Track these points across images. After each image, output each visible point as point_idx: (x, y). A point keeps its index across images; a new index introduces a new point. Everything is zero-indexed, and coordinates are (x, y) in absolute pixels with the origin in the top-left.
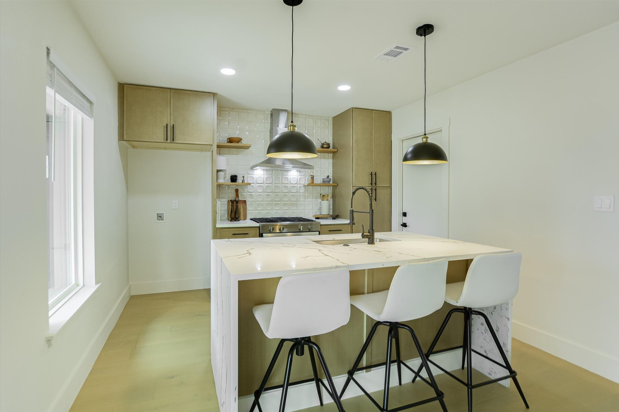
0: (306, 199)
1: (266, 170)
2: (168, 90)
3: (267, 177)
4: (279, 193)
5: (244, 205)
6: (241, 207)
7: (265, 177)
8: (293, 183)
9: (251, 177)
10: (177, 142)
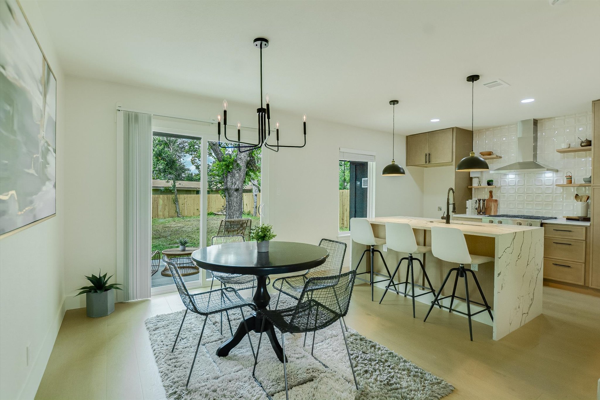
0: (564, 201)
1: (518, 174)
2: (427, 133)
3: (518, 180)
4: (531, 193)
5: (495, 203)
6: (493, 205)
7: (517, 180)
8: (547, 184)
9: (503, 180)
10: (432, 163)
